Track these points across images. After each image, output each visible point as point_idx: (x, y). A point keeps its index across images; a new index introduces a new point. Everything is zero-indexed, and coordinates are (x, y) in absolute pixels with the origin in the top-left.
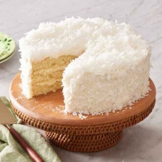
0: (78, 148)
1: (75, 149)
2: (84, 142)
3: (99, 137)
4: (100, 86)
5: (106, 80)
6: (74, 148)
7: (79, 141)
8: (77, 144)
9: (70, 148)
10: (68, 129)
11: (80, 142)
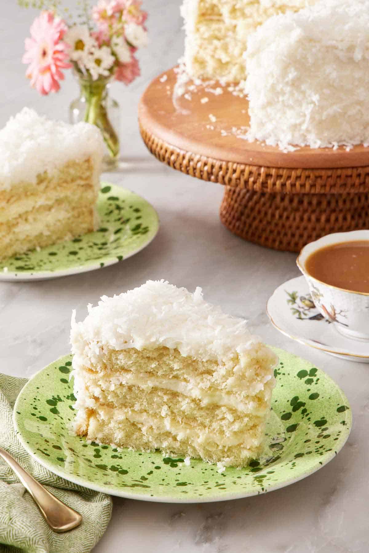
0: (285, 241)
1: (277, 243)
2: (298, 228)
3: (337, 220)
4: (334, 75)
5: (351, 60)
6: (274, 241)
7: (288, 224)
8: (283, 232)
9: (267, 239)
10: (251, 173)
11: (290, 227)
